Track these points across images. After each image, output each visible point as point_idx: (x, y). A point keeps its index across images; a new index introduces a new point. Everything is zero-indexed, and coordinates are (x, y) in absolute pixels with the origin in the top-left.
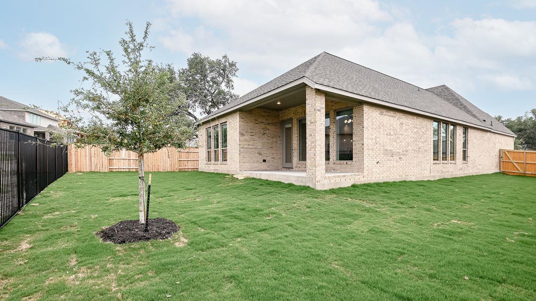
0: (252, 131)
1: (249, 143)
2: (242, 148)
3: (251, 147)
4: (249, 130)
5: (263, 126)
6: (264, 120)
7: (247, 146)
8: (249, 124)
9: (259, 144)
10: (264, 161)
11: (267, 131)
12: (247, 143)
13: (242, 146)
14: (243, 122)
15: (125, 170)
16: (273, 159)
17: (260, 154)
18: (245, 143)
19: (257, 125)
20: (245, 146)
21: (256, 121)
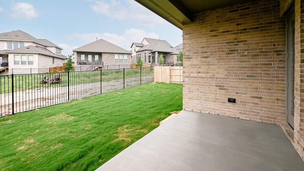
0: (205, 50)
1: (200, 70)
2: (187, 77)
3: (204, 75)
4: (200, 50)
5: (230, 37)
6: (232, 27)
7: (196, 75)
8: (200, 40)
9: (221, 70)
10: (232, 101)
11: (241, 45)
12: (196, 70)
13: (187, 75)
14: (189, 39)
15: (178, 83)
16: (257, 101)
17: (221, 88)
18: (192, 70)
19: (214, 39)
20: (192, 75)
21: (214, 33)
